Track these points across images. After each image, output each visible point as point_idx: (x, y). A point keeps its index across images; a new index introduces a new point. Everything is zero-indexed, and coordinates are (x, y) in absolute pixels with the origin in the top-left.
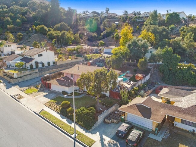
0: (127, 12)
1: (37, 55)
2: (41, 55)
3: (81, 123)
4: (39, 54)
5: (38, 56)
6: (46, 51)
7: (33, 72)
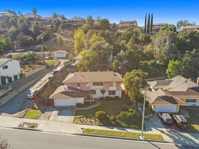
0: (55, 15)
1: (2, 67)
2: (6, 67)
3: (133, 126)
4: (3, 66)
5: (3, 69)
6: (11, 61)
7: (7, 91)
